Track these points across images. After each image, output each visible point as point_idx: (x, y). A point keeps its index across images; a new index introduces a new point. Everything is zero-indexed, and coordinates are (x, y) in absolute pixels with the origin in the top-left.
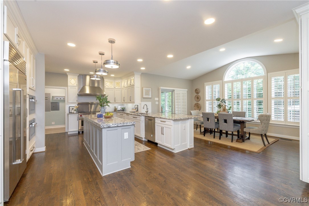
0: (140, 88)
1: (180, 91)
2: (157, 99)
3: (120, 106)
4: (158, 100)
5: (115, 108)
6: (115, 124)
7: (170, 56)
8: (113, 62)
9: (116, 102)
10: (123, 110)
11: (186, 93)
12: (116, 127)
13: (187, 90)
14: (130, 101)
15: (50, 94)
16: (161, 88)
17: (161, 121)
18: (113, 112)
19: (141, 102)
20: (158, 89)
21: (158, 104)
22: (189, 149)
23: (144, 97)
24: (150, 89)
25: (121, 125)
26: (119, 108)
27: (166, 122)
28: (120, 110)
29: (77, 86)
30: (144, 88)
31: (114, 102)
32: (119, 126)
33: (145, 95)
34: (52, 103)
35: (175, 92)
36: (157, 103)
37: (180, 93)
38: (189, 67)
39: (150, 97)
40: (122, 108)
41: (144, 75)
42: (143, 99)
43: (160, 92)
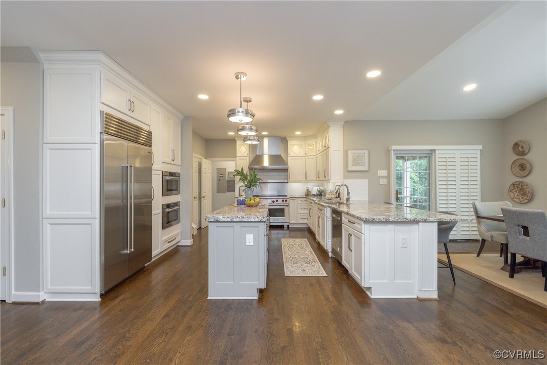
0: (342, 152)
1: (454, 152)
2: (383, 173)
3: (316, 188)
4: (386, 175)
5: (308, 190)
6: (228, 218)
7: (374, 74)
8: (242, 112)
9: (308, 179)
10: (321, 195)
11: (479, 156)
12: (229, 222)
13: (480, 147)
14: (325, 177)
15: (226, 169)
16: (394, 147)
17: (349, 221)
18: (303, 198)
19: (344, 179)
20: (388, 152)
21: (386, 183)
22: (418, 298)
23: (350, 169)
24: (366, 152)
25: (238, 220)
26: (315, 190)
27: (355, 225)
28: (315, 194)
29: (248, 156)
30: (350, 152)
31: (304, 179)
32: (235, 220)
33: (354, 165)
34: (228, 181)
35: (437, 156)
36: (383, 181)
37: (453, 156)
38: (470, 87)
39: (366, 169)
40: (319, 191)
41: (349, 124)
42: (349, 173)
43: (393, 157)
